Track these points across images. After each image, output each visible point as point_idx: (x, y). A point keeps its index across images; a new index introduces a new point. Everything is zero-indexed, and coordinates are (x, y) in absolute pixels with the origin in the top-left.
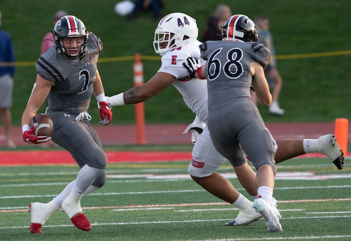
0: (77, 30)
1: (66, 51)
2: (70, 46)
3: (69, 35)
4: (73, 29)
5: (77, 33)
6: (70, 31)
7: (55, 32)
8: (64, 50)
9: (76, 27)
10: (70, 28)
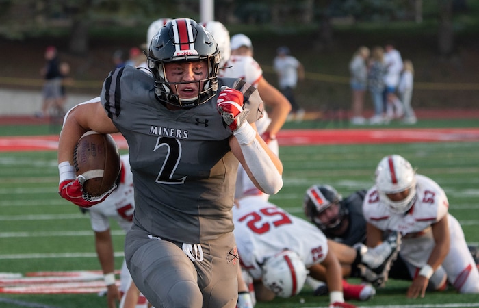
0: (192, 46)
1: (171, 91)
2: (181, 79)
3: (175, 55)
4: (185, 44)
5: (193, 51)
6: (177, 47)
7: (151, 53)
8: (167, 90)
9: (191, 40)
10: (177, 41)
